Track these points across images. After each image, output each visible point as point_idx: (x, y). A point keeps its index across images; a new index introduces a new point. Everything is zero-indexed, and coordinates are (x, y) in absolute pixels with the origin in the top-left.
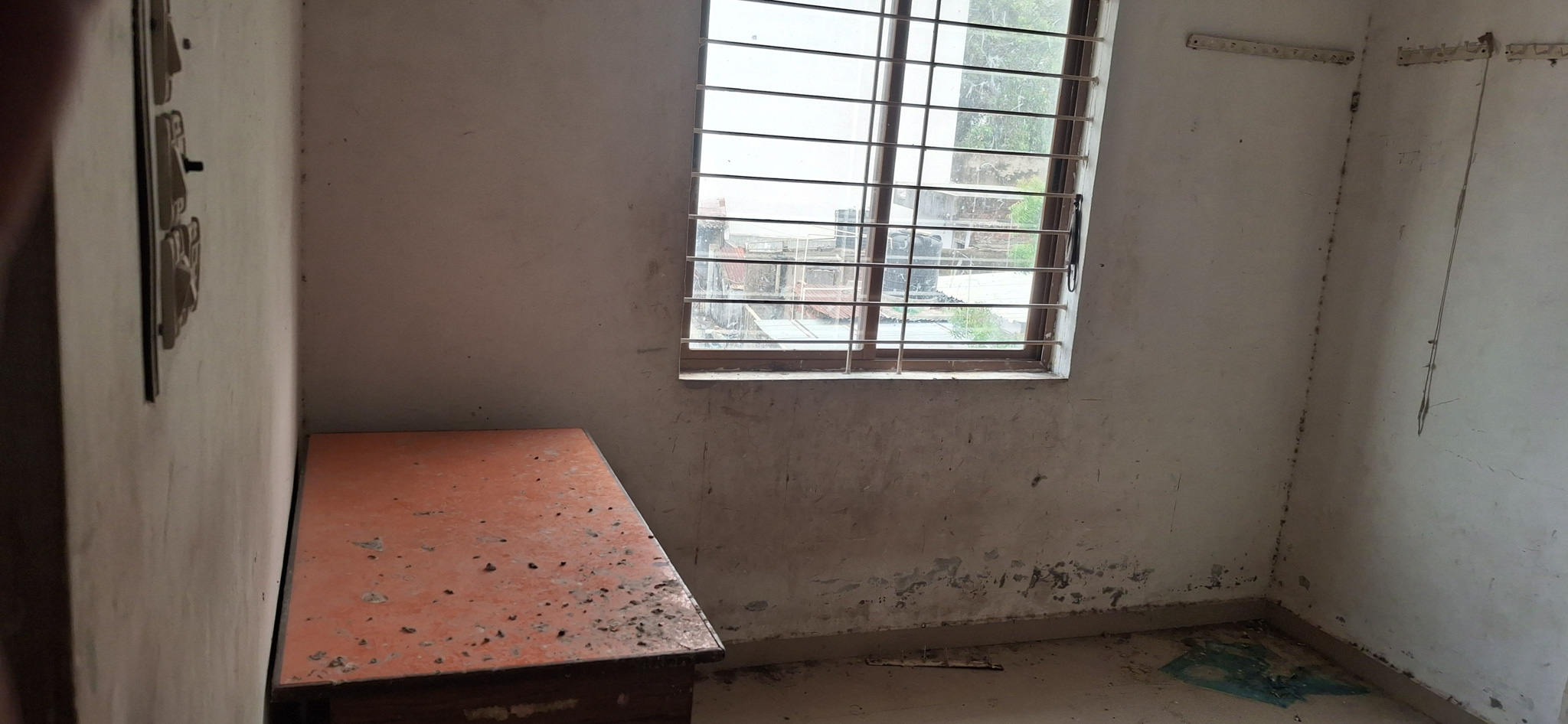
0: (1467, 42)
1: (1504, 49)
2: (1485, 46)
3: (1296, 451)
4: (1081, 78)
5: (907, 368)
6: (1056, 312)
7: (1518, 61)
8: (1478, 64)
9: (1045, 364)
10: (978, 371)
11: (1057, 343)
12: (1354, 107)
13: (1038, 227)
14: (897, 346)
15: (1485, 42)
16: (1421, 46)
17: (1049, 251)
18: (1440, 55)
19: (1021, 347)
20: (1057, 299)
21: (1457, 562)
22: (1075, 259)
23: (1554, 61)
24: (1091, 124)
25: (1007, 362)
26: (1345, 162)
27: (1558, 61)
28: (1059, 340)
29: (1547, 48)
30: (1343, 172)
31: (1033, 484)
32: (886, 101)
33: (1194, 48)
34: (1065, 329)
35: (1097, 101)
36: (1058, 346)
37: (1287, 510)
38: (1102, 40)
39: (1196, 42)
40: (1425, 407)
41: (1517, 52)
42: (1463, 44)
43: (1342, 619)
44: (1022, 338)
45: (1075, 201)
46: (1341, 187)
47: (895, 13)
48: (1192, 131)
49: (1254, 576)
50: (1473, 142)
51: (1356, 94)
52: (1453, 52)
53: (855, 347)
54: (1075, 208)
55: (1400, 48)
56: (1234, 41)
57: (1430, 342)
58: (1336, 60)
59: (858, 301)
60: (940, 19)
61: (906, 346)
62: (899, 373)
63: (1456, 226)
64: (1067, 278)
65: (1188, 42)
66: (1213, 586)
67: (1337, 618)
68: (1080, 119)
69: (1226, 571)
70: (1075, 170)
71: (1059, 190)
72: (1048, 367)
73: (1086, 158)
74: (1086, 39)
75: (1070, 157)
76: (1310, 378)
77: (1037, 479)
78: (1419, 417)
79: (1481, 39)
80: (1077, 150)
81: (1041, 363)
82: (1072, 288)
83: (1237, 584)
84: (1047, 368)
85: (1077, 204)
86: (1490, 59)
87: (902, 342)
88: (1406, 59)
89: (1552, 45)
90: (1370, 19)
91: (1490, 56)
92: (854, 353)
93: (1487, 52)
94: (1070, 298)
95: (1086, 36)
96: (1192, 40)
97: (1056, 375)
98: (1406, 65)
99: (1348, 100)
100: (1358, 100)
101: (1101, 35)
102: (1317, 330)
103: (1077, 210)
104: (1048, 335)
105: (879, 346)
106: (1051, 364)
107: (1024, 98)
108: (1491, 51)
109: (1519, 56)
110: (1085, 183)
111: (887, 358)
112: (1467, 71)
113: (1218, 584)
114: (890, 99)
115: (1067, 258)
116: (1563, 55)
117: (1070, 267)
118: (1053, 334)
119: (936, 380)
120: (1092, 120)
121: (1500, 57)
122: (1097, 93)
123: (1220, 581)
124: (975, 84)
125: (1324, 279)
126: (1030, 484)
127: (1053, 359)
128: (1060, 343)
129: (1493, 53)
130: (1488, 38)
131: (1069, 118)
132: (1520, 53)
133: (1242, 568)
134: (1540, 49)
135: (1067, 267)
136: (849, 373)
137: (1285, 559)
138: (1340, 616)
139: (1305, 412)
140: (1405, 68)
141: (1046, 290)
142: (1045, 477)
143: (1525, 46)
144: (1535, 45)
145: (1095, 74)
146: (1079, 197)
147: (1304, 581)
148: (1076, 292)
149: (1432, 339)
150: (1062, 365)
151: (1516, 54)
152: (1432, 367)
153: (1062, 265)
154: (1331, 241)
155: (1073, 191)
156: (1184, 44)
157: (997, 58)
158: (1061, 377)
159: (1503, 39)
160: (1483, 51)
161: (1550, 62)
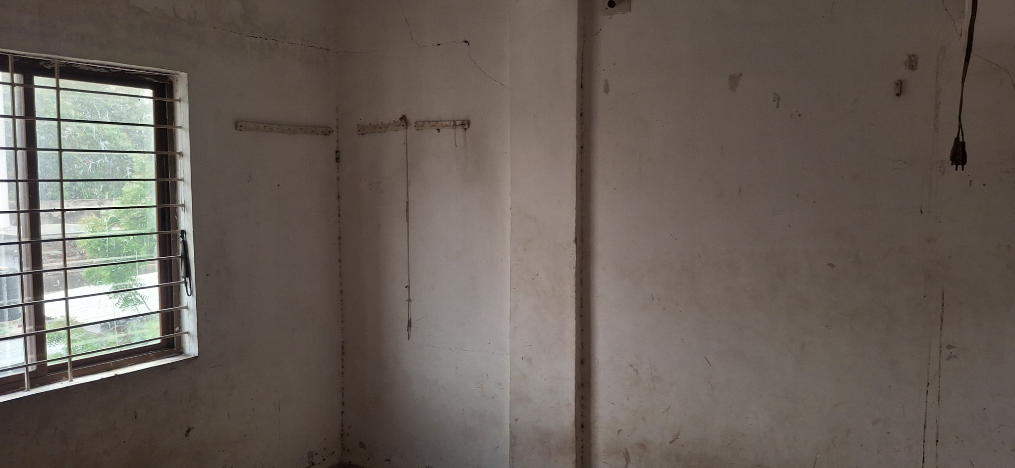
0: (394, 121)
1: (413, 124)
2: (403, 123)
3: (343, 367)
4: (169, 153)
5: (76, 375)
6: (179, 313)
7: (422, 131)
8: (402, 132)
9: (178, 349)
10: (131, 365)
11: (185, 333)
12: (337, 159)
13: (156, 255)
14: (66, 361)
15: (403, 121)
16: (370, 124)
17: (167, 272)
18: (380, 128)
19: (159, 341)
20: (179, 302)
21: (444, 406)
22: (188, 274)
23: (439, 130)
24: (182, 182)
25: (151, 354)
26: (338, 192)
27: (441, 130)
28: (186, 331)
29: (434, 123)
30: (339, 197)
31: (186, 435)
32: (25, 179)
33: (241, 130)
34: (189, 322)
35: (184, 168)
36: (186, 335)
37: (343, 404)
38: (180, 127)
39: (241, 126)
40: (410, 325)
41: (421, 125)
42: (392, 122)
43: (388, 460)
44: (158, 334)
45: (180, 235)
46: (339, 206)
47: (23, 115)
48: (249, 181)
49: (332, 452)
50: (407, 175)
51: (337, 152)
52: (387, 126)
53: (30, 369)
54: (181, 239)
55: (358, 125)
56: (265, 125)
57: (406, 287)
58: (324, 133)
59: (28, 333)
60: (61, 118)
61: (74, 359)
62: (71, 381)
63: (407, 221)
64: (185, 287)
65: (236, 127)
66: (310, 466)
67: (386, 460)
68: (173, 180)
69: (316, 454)
70: (176, 214)
71: (167, 229)
72: (181, 350)
73: (183, 205)
74: (168, 127)
75: (171, 205)
76: (343, 321)
77: (188, 431)
78: (408, 330)
79: (401, 119)
80: (175, 200)
81: (175, 349)
82: (189, 294)
83: (324, 460)
84: (180, 352)
85: (182, 237)
86: (407, 130)
87: (70, 357)
88: (362, 130)
89: (437, 122)
90: (337, 109)
91: (407, 128)
92: (29, 374)
93: (405, 125)
94: (188, 300)
95: (168, 126)
96: (239, 125)
97: (188, 355)
98: (363, 134)
99: (334, 156)
100: (339, 155)
101: (179, 124)
102: (341, 292)
103: (183, 241)
104: (177, 329)
105: (49, 364)
106: (182, 348)
107: (131, 168)
108: (407, 126)
109: (421, 128)
110: (185, 221)
111: (59, 371)
112: (396, 137)
113: (313, 464)
114: (29, 177)
115: (182, 273)
116: (444, 127)
117: (185, 279)
118: (180, 328)
119: (103, 379)
120: (182, 180)
121: (412, 129)
122: (183, 162)
123: (314, 461)
124: (93, 161)
125: (340, 261)
126: (184, 435)
127: (184, 344)
128: (188, 333)
129: (409, 127)
130: (404, 118)
131: (166, 180)
132: (422, 126)
133: (325, 449)
134: (432, 124)
135: (184, 279)
136: (28, 391)
137: (348, 435)
138: (387, 458)
139: (343, 342)
140: (362, 136)
141: (169, 297)
142: (193, 428)
143: (424, 122)
144: (429, 122)
145: (179, 150)
146: (183, 232)
147: (362, 445)
148: (193, 296)
149: (407, 285)
150: (191, 347)
151: (420, 127)
152: (409, 300)
153: (178, 279)
154: (340, 238)
155: (177, 228)
156: (234, 129)
157: (106, 142)
158: (192, 356)
159: (412, 119)
160: (403, 125)
161: (437, 131)
